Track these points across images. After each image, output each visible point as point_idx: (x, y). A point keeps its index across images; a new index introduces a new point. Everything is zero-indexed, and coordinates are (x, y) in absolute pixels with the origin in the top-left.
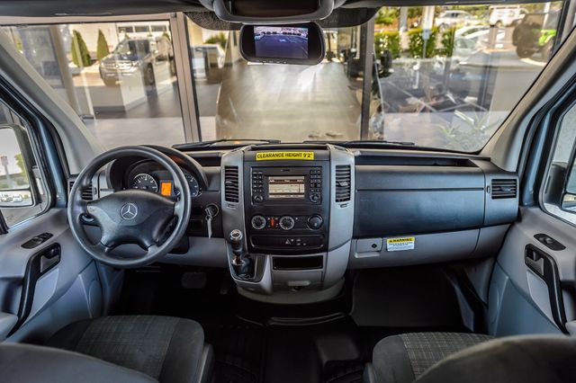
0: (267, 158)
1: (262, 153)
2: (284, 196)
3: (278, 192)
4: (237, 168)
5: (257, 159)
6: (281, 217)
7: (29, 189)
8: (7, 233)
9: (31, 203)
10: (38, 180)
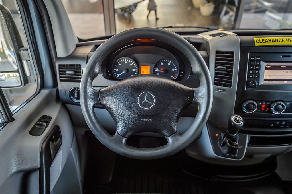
0: (267, 44)
1: (261, 38)
2: (278, 82)
3: (273, 77)
4: (232, 53)
5: (256, 44)
6: (273, 102)
7: (18, 71)
8: (13, 120)
9: (20, 84)
10: (24, 62)
